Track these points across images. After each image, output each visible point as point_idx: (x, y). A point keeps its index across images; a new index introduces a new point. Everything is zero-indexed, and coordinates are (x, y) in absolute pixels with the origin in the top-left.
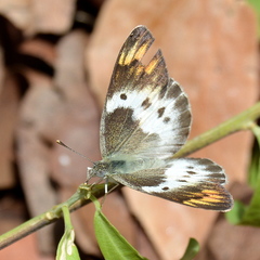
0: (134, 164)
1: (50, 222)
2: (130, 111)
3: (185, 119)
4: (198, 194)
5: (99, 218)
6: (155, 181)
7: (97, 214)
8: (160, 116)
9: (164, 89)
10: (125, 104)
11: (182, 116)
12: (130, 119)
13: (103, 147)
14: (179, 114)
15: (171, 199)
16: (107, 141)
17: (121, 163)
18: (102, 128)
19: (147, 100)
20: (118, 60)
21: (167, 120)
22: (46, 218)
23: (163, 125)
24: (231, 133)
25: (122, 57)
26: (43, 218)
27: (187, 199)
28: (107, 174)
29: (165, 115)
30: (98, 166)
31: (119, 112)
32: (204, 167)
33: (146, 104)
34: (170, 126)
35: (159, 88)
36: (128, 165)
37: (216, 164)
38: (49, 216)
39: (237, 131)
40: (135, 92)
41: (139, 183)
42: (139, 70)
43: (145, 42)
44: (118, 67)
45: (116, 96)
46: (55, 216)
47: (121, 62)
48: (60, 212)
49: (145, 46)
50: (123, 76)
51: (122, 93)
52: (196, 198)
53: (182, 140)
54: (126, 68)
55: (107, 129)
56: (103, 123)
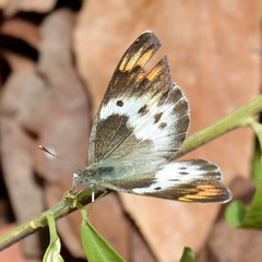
0: (123, 170)
1: (35, 231)
2: (125, 118)
3: (183, 125)
4: (193, 190)
5: (87, 227)
6: (146, 183)
7: (84, 223)
8: (156, 122)
9: (165, 95)
10: (121, 111)
11: (180, 121)
12: (124, 126)
13: (91, 154)
14: (176, 119)
15: (165, 198)
16: (97, 147)
17: (109, 170)
18: (93, 134)
19: (145, 107)
20: (119, 66)
21: (163, 126)
22: (30, 228)
23: (159, 130)
24: (228, 131)
25: (124, 63)
26: (26, 227)
27: (182, 195)
28: (94, 181)
29: (162, 120)
30: (84, 174)
31: (113, 118)
32: (198, 167)
33: (143, 111)
34: (165, 132)
35: (160, 95)
36: (116, 171)
37: (210, 163)
38: (33, 225)
39: (235, 128)
40: (133, 98)
41: (129, 186)
42: (140, 77)
43: (150, 48)
44: (118, 73)
45: (112, 103)
46: (40, 225)
47: (121, 68)
48: (45, 221)
49: (150, 52)
50: (123, 82)
51: (118, 99)
52: (192, 193)
53: (177, 146)
54: (127, 74)
55: (98, 135)
56: (94, 129)
